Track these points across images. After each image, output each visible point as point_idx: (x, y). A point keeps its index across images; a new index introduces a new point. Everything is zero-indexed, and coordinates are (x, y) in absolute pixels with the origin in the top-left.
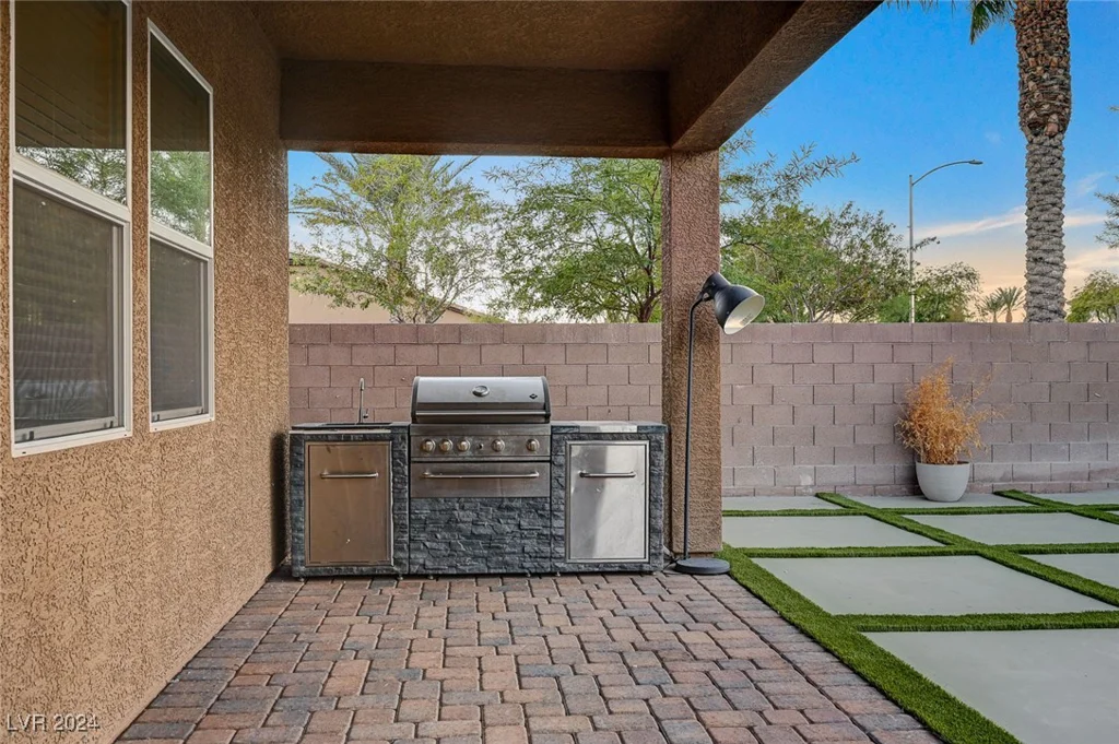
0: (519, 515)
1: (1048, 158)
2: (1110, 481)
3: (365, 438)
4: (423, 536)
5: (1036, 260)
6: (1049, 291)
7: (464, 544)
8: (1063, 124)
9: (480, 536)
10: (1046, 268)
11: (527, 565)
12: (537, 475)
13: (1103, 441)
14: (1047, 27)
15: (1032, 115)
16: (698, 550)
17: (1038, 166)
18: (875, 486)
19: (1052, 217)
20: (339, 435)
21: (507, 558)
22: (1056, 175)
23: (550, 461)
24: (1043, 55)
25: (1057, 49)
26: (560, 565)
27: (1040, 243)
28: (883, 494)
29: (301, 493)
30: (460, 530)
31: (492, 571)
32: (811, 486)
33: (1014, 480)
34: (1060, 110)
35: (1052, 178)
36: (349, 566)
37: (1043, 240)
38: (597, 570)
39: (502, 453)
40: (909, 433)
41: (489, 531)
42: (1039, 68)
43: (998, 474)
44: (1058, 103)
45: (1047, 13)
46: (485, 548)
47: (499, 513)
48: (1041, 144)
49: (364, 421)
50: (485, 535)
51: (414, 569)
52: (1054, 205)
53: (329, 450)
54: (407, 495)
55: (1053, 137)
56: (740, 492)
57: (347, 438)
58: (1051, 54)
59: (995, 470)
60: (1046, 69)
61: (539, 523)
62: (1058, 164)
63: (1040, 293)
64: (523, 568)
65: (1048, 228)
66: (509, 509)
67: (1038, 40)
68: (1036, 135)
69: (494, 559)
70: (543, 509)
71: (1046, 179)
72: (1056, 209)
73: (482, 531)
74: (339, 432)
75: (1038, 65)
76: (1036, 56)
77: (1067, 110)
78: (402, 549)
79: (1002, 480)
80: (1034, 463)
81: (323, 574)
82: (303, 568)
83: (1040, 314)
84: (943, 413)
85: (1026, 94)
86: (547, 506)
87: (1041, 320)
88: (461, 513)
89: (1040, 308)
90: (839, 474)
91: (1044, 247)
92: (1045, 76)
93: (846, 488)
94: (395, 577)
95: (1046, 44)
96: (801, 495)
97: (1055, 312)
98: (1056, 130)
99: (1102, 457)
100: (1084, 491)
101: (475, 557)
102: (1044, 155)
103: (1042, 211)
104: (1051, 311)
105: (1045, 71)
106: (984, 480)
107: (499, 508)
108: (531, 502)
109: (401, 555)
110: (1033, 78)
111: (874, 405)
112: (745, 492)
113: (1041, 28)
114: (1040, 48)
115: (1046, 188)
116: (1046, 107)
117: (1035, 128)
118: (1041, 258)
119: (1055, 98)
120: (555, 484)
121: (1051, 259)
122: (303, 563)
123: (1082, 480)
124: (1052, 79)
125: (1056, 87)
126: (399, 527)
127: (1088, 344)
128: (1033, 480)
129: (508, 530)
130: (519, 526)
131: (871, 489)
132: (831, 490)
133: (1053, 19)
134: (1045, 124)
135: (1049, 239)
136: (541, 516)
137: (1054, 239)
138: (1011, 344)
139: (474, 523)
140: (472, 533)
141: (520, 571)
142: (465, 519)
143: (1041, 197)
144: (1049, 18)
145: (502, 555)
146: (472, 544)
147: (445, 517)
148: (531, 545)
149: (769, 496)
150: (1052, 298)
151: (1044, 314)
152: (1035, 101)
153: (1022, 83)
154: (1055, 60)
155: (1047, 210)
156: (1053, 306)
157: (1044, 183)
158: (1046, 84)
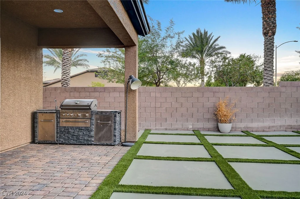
0: (84, 131)
1: (269, 42)
2: (275, 129)
3: (50, 113)
4: (62, 135)
5: (265, 70)
6: (268, 78)
7: (71, 137)
8: (274, 34)
9: (75, 135)
10: (268, 72)
11: (85, 142)
12: (87, 122)
13: (273, 118)
14: (269, 7)
15: (265, 31)
16: (131, 141)
17: (266, 44)
18: (209, 129)
19: (270, 58)
20: (45, 112)
21: (81, 141)
22: (271, 47)
23: (91, 119)
24: (267, 15)
25: (271, 13)
26: (93, 143)
27: (266, 65)
28: (211, 131)
29: (37, 124)
30: (70, 134)
31: (77, 143)
32: (192, 128)
33: (247, 128)
34: (272, 29)
35: (270, 48)
36: (47, 141)
37: (267, 64)
38: (101, 144)
39: (80, 117)
40: (216, 115)
41: (77, 134)
42: (266, 18)
43: (243, 126)
44: (271, 27)
45: (269, 3)
46: (76, 138)
47: (79, 130)
48: (267, 39)
49: (57, 109)
50: (76, 135)
51: (61, 142)
52: (270, 55)
53: (43, 115)
54: (59, 126)
55: (271, 36)
56: (173, 129)
57: (46, 113)
58: (270, 14)
59: (242, 125)
60: (268, 18)
61: (88, 133)
62: (272, 44)
63: (266, 79)
64: (84, 143)
65: (268, 61)
66: (82, 129)
67: (266, 11)
68: (266, 36)
69: (78, 141)
70: (89, 130)
71: (268, 48)
72: (271, 56)
73: (75, 134)
74: (45, 111)
75: (266, 17)
76: (266, 15)
77: (274, 29)
78: (58, 138)
79: (244, 128)
80: (253, 124)
81: (41, 143)
82: (37, 141)
83: (266, 84)
84: (224, 110)
85: (264, 25)
86: (90, 129)
87: (266, 86)
88: (71, 130)
89: (266, 83)
90: (199, 125)
91: (267, 66)
92: (268, 20)
93: (201, 129)
94: (57, 144)
95: (268, 12)
96: (189, 130)
97: (270, 84)
98: (271, 35)
99: (273, 123)
100: (268, 132)
101: (74, 140)
102: (268, 41)
103: (267, 56)
104: (269, 84)
105: (268, 19)
106: (239, 128)
107: (79, 129)
108: (86, 128)
109: (58, 139)
110: (265, 21)
111: (209, 108)
112: (174, 129)
113: (267, 7)
114: (267, 12)
115: (268, 50)
116: (268, 29)
117: (266, 34)
118: (266, 69)
119: (271, 26)
120: (92, 124)
121: (269, 69)
122: (37, 140)
123: (267, 129)
124: (270, 21)
125: (271, 23)
126: (57, 133)
127: (269, 92)
128: (253, 128)
129: (81, 134)
130: (83, 133)
131: (207, 129)
132: (197, 129)
133: (271, 5)
134: (268, 33)
135: (269, 64)
136: (88, 131)
137: (270, 64)
138: (247, 92)
139: (74, 133)
140: (73, 135)
141: (83, 144)
142: (72, 131)
143: (267, 53)
144: (269, 5)
145: (79, 140)
146: (73, 137)
147: (67, 131)
148: (86, 138)
149: (181, 130)
150: (269, 80)
151: (267, 84)
152: (265, 27)
153: (263, 22)
154: (271, 16)
155: (268, 56)
156: (270, 82)
157: (268, 49)
158: (268, 22)
